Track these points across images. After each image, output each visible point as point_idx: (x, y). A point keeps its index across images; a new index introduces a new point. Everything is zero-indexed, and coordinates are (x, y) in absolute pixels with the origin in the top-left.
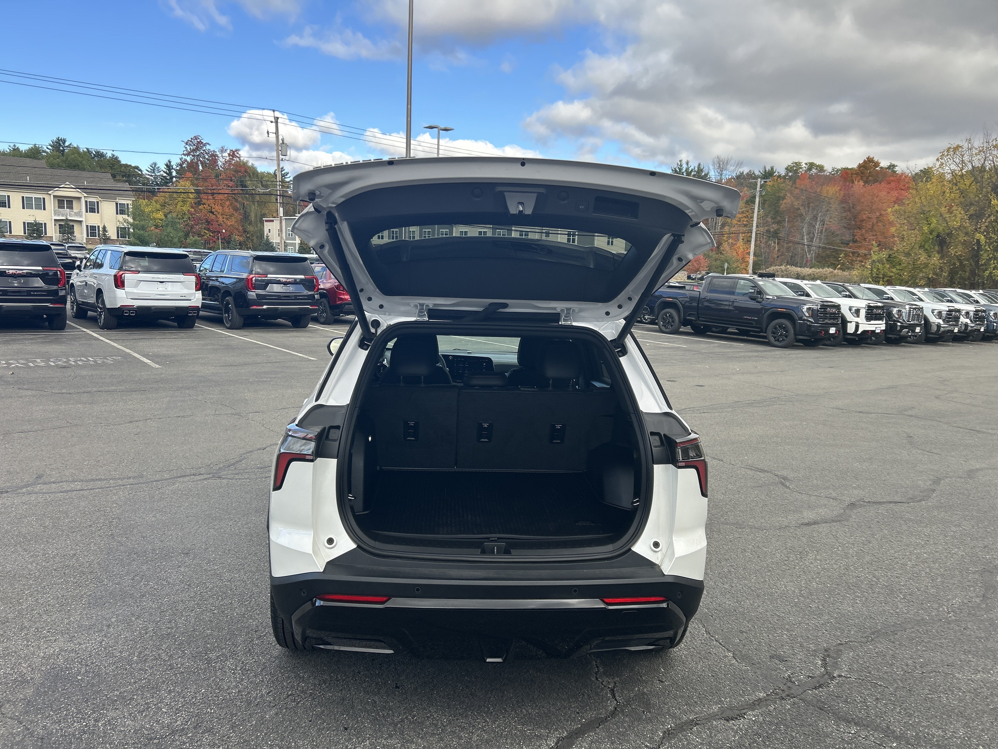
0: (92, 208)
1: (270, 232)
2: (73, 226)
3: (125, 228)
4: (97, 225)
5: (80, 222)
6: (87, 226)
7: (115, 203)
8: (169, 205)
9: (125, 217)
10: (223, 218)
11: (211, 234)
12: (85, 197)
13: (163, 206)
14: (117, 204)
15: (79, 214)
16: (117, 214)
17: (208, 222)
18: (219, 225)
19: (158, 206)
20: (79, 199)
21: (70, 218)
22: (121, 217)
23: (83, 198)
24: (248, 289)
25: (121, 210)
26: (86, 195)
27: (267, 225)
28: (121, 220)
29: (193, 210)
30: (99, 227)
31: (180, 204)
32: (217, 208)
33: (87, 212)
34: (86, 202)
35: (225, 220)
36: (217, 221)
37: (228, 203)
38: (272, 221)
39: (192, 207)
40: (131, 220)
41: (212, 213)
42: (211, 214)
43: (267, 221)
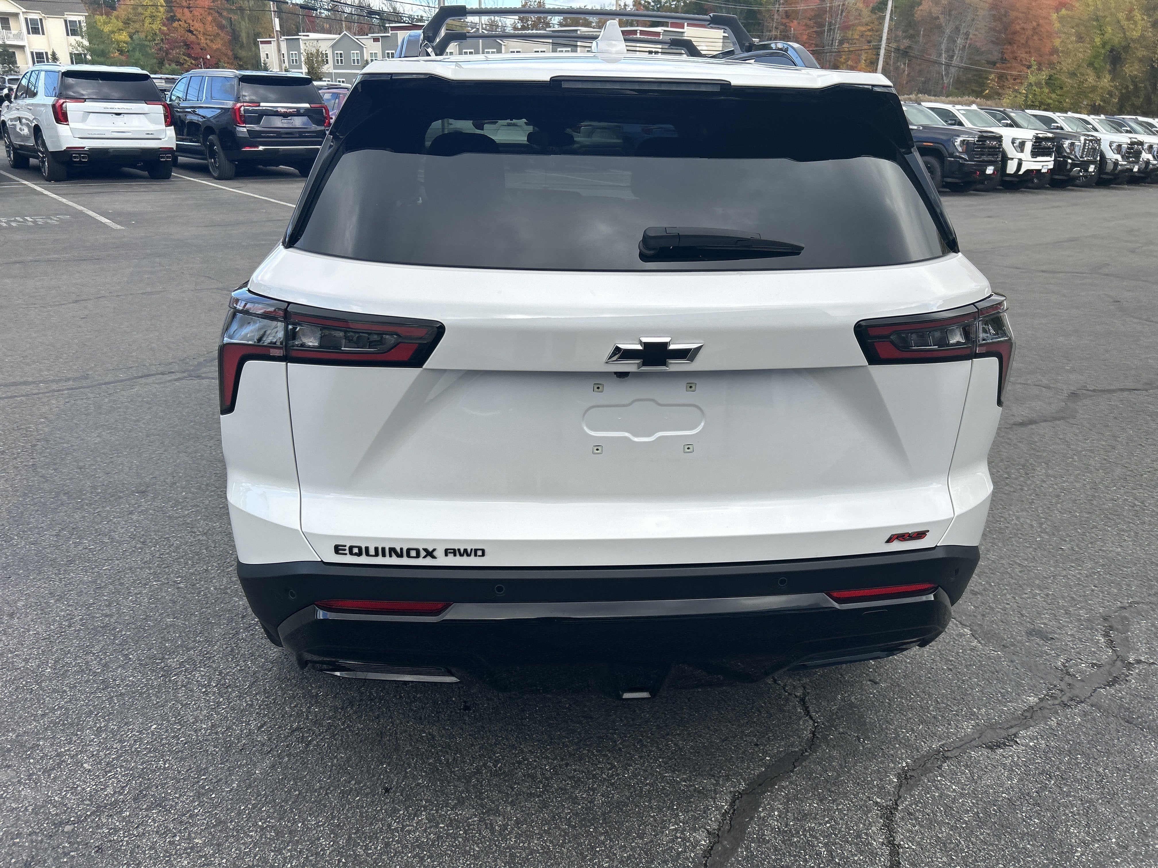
0: (35, 28)
1: (268, 58)
2: (14, 53)
3: (81, 54)
4: (44, 51)
5: (22, 47)
6: (32, 53)
7: (62, 21)
8: (133, 22)
9: (79, 38)
10: (206, 39)
11: (193, 62)
12: (23, 12)
13: (127, 22)
14: (66, 21)
15: (19, 36)
16: (68, 35)
17: (187, 45)
18: (202, 49)
19: (120, 24)
20: (16, 15)
21: (8, 42)
22: (73, 39)
23: (21, 14)
24: (236, 123)
25: (72, 29)
26: (24, 10)
27: (263, 48)
28: (74, 43)
29: (165, 28)
30: (46, 53)
31: (148, 21)
32: (197, 25)
33: (29, 33)
34: (26, 19)
35: (208, 41)
36: (199, 44)
37: (210, 18)
38: (269, 42)
39: (164, 25)
40: (86, 43)
41: (191, 32)
42: (190, 34)
43: (262, 42)
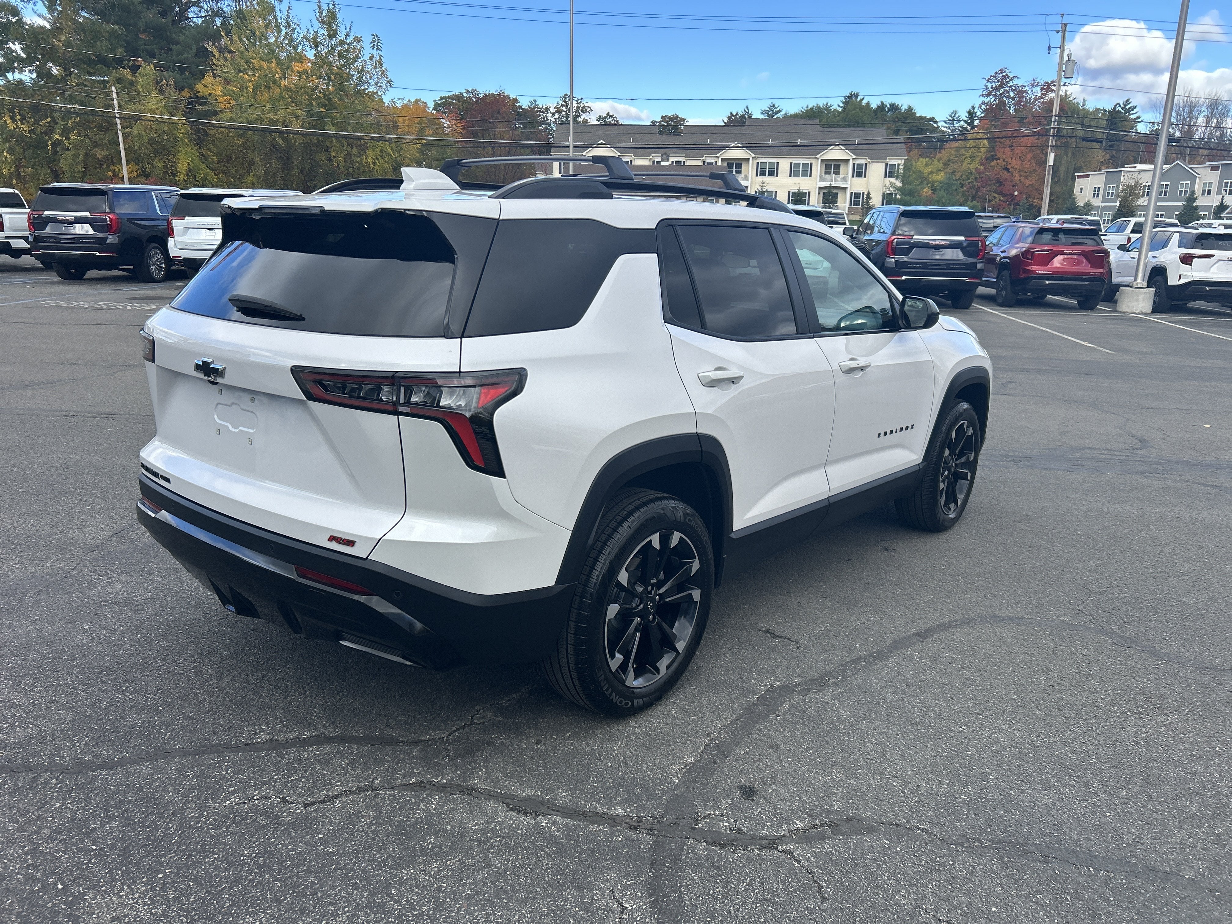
0: (859, 172)
1: (1081, 192)
2: (837, 193)
3: (892, 194)
4: (861, 192)
5: (845, 188)
6: (852, 193)
7: (884, 165)
8: (953, 163)
9: (893, 180)
10: (1020, 176)
11: (1002, 199)
12: (853, 159)
13: (946, 164)
14: (886, 165)
15: (844, 180)
16: (885, 177)
17: (1000, 182)
18: (1013, 186)
19: (941, 166)
20: (847, 161)
21: (834, 185)
22: (888, 181)
23: (851, 160)
25: (890, 172)
26: (854, 157)
27: (1079, 183)
28: (888, 184)
29: (982, 167)
30: (863, 193)
31: (968, 160)
32: (1015, 163)
33: (853, 176)
34: (854, 164)
35: (1022, 178)
36: (1012, 181)
37: (1030, 156)
38: (1088, 176)
39: (982, 164)
40: (899, 184)
41: (1007, 170)
42: (1005, 172)
43: (1079, 177)
